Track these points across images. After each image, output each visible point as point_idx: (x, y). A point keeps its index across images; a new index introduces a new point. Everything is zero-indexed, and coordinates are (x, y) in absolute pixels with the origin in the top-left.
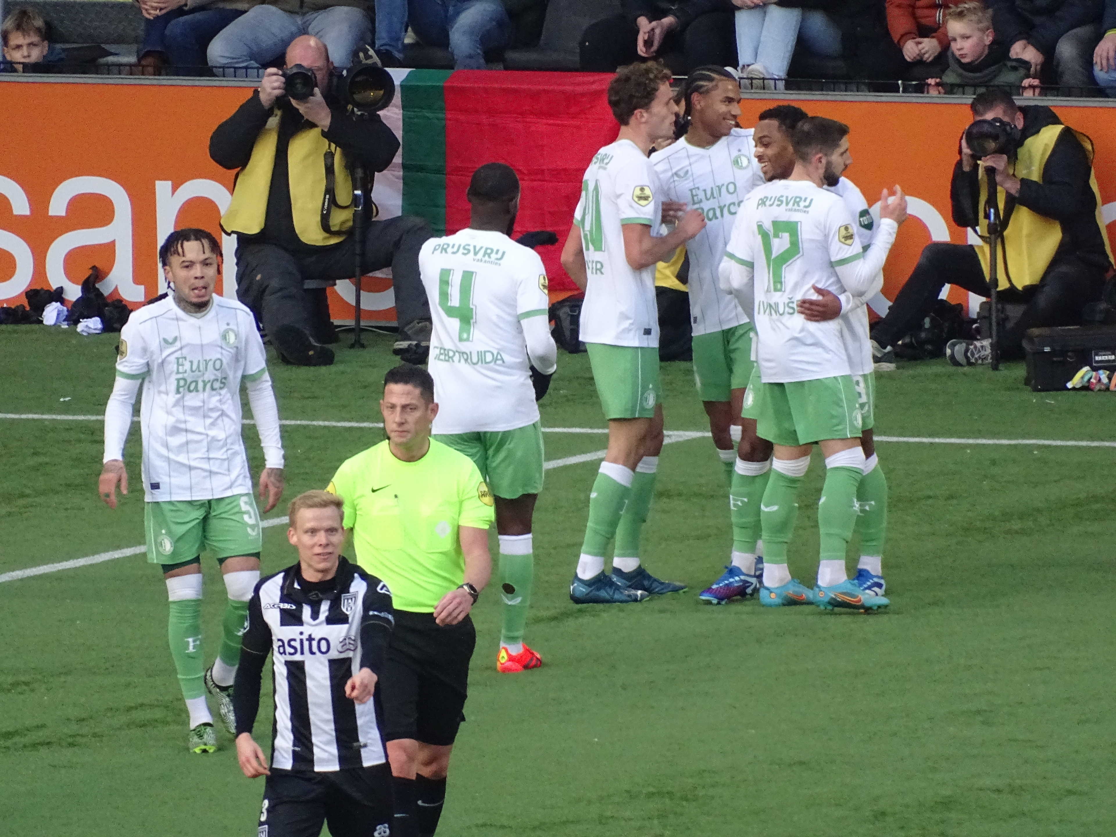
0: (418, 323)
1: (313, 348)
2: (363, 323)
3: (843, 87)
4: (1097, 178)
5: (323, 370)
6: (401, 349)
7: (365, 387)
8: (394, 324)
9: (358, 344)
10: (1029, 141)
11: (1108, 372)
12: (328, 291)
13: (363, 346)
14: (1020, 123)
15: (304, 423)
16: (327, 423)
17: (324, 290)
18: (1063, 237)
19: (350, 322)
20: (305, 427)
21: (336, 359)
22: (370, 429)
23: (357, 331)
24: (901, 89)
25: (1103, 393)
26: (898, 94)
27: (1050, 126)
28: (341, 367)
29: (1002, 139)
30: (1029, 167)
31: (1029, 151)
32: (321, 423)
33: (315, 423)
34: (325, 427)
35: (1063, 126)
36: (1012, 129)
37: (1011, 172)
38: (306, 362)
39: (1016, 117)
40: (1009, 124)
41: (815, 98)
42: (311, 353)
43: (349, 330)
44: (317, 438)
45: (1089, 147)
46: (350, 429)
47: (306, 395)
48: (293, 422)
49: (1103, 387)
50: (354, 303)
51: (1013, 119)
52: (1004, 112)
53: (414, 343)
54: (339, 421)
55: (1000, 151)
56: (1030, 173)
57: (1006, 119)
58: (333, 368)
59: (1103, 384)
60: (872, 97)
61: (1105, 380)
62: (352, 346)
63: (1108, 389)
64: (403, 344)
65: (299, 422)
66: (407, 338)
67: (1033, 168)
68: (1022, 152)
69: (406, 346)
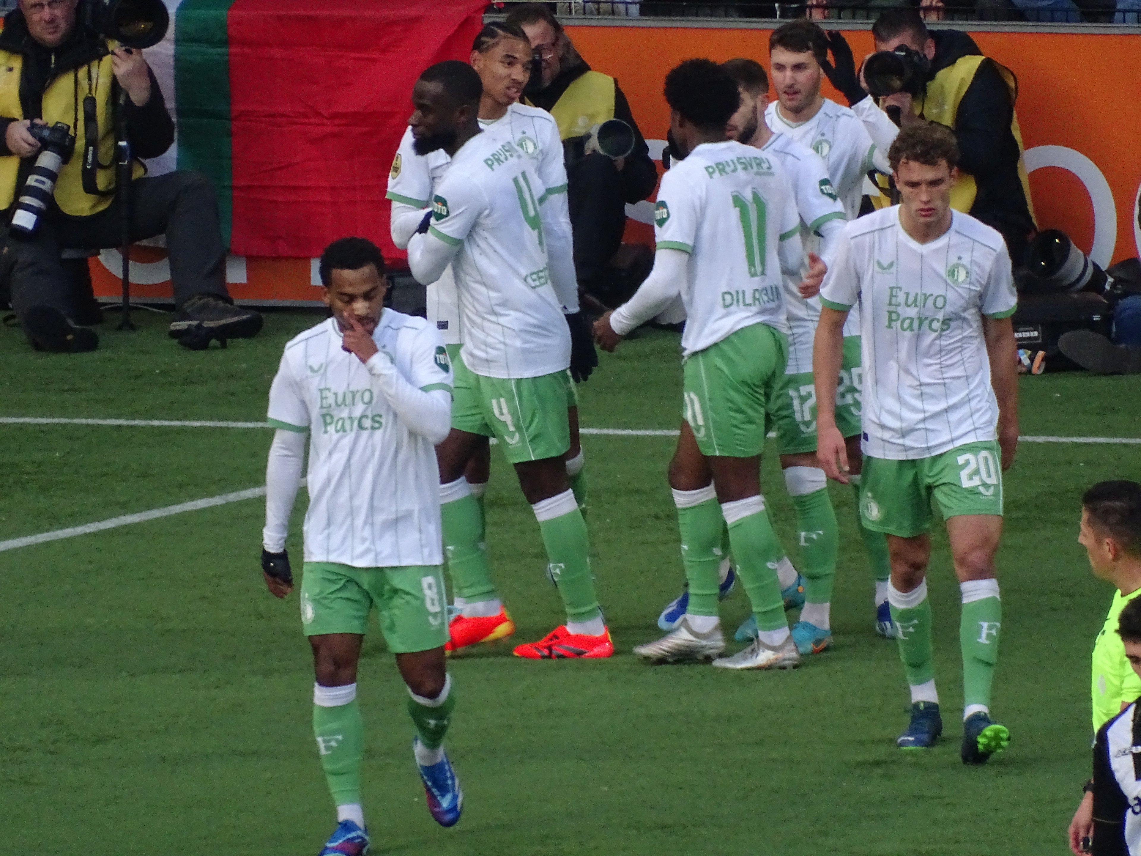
0: (200, 299)
1: (72, 331)
2: (133, 300)
3: (708, 11)
4: (1019, 121)
5: (86, 357)
6: (179, 331)
7: (137, 377)
8: (171, 301)
9: (128, 326)
10: (942, 74)
11: (1029, 352)
12: (91, 261)
13: (133, 328)
14: (930, 52)
15: (63, 421)
16: (90, 421)
17: (85, 261)
18: (978, 192)
19: (117, 299)
20: (65, 425)
21: (99, 344)
22: (143, 427)
23: (126, 309)
24: (778, 13)
25: (1023, 376)
26: (775, 20)
27: (968, 57)
28: (108, 354)
29: (909, 73)
30: (940, 105)
31: (942, 87)
32: (84, 421)
33: (76, 421)
34: (88, 426)
35: (983, 58)
36: (920, 59)
37: (917, 112)
38: (64, 347)
39: (926, 46)
40: (917, 53)
41: (676, 24)
42: (70, 337)
43: (115, 309)
44: (79, 439)
45: (1012, 84)
46: (119, 427)
47: (66, 387)
48: (49, 421)
49: (1024, 370)
50: (121, 276)
51: (922, 49)
52: (912, 38)
53: (195, 323)
54: (104, 418)
55: (905, 89)
56: (940, 115)
57: (914, 47)
58: (96, 355)
59: (1024, 366)
60: (743, 23)
61: (1026, 361)
62: (120, 328)
63: (1029, 372)
64: (182, 325)
65: (56, 420)
66: (185, 317)
67: (946, 107)
68: (932, 87)
69: (186, 327)
